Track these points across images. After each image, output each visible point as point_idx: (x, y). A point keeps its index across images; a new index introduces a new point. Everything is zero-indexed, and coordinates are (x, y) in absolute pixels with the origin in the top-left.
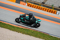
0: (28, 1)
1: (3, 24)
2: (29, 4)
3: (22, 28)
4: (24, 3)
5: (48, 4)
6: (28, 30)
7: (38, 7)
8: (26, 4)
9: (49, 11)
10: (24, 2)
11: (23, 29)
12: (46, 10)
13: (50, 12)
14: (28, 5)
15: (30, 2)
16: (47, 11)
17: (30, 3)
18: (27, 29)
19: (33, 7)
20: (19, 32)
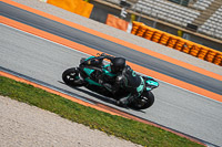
0: (137, 17)
1: (37, 91)
2: (140, 28)
3: (106, 114)
4: (121, 21)
5: (209, 33)
6: (130, 121)
7: (170, 39)
8: (130, 27)
9: (211, 57)
10: (120, 17)
11: (112, 117)
12: (200, 52)
13: (213, 62)
14: (137, 31)
15: (143, 20)
16: (206, 59)
17: (143, 25)
18: (125, 119)
19: (152, 39)
20: (93, 128)
